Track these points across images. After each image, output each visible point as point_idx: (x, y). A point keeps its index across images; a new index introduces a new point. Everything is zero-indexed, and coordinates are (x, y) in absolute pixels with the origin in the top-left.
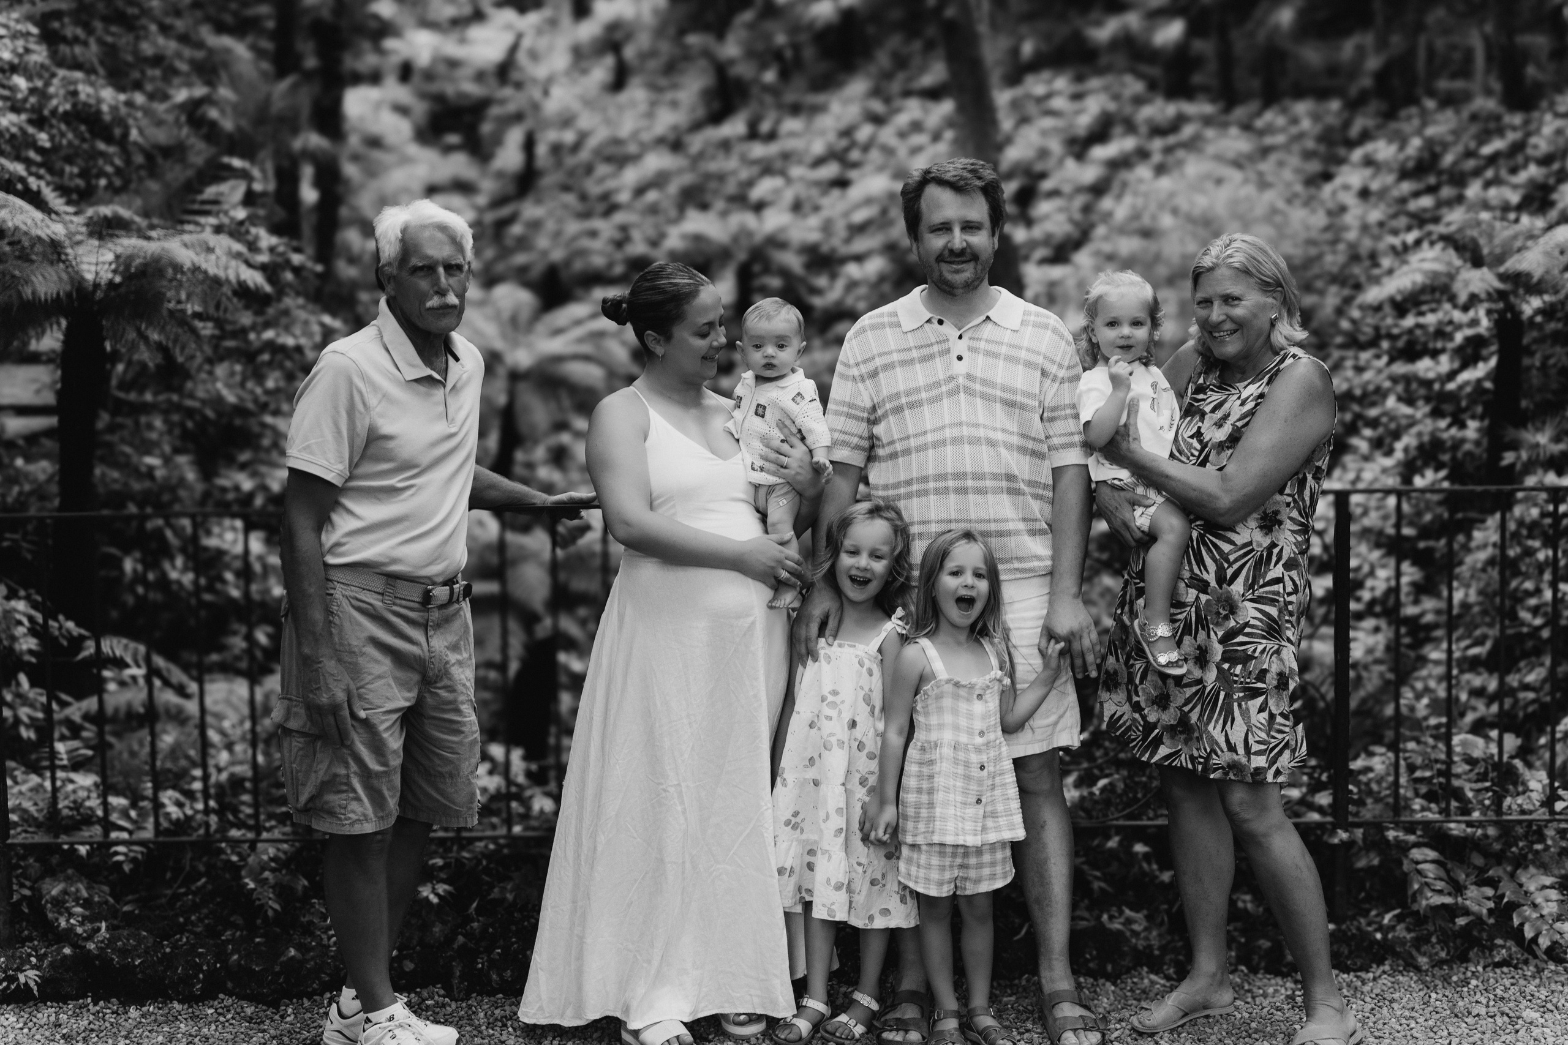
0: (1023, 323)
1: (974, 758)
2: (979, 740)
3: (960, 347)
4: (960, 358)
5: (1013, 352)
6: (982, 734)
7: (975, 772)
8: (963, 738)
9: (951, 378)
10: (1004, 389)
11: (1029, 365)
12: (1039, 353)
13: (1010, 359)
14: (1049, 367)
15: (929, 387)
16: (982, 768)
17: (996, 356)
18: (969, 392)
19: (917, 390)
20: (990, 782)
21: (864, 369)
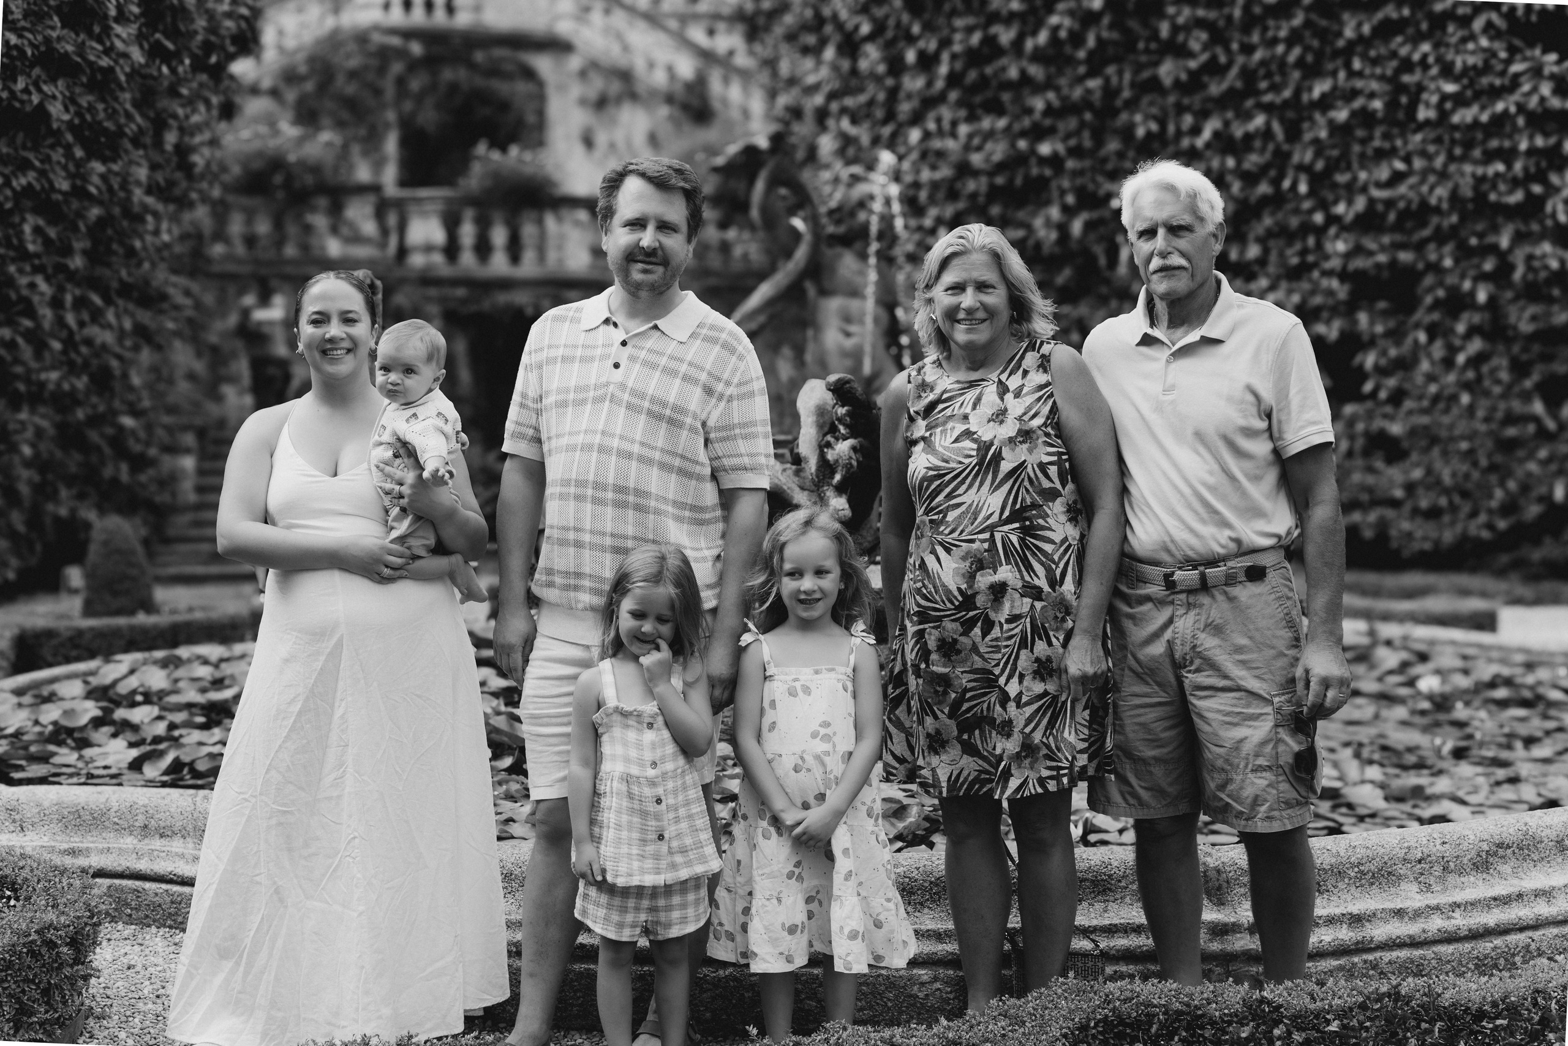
0: (693, 335)
1: (648, 792)
2: (651, 773)
4: (617, 366)
6: (654, 764)
7: (652, 807)
8: (635, 771)
10: (653, 400)
12: (702, 369)
16: (659, 801)
17: (653, 366)
20: (671, 815)
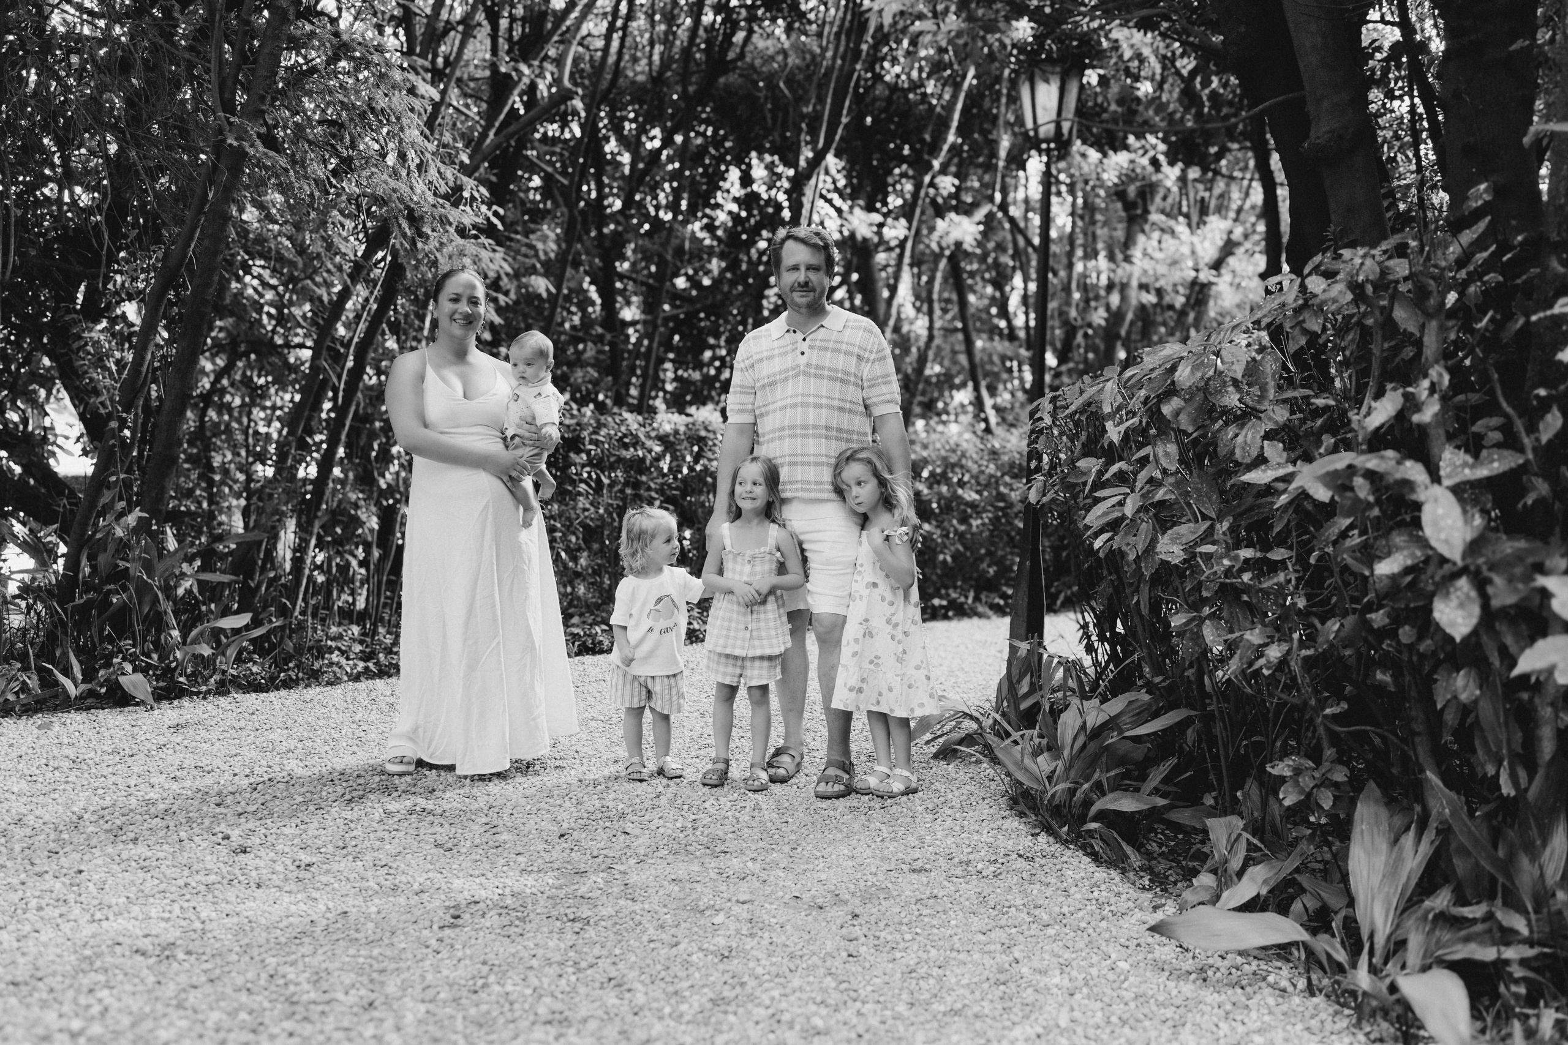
3: (804, 346)
5: (837, 346)
9: (797, 366)
11: (847, 353)
13: (836, 351)
14: (861, 353)
15: (781, 373)
18: (807, 374)
19: (774, 375)
21: (747, 363)
